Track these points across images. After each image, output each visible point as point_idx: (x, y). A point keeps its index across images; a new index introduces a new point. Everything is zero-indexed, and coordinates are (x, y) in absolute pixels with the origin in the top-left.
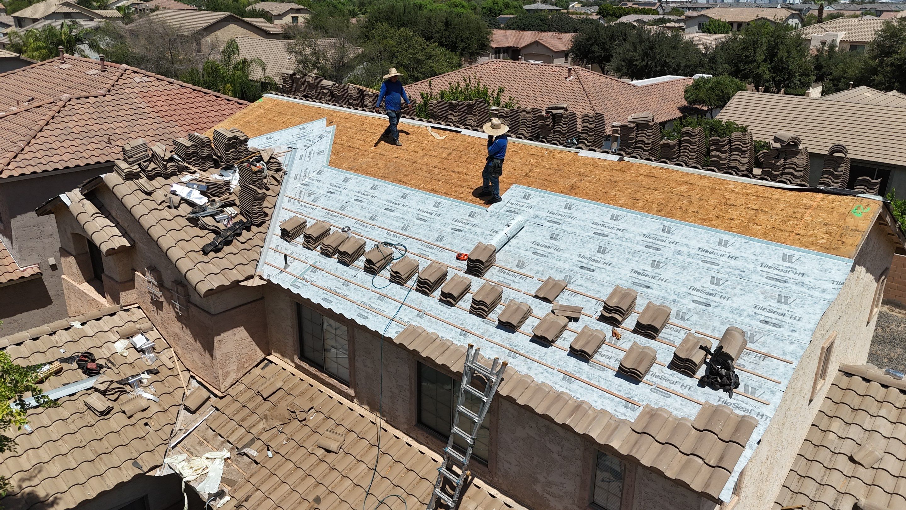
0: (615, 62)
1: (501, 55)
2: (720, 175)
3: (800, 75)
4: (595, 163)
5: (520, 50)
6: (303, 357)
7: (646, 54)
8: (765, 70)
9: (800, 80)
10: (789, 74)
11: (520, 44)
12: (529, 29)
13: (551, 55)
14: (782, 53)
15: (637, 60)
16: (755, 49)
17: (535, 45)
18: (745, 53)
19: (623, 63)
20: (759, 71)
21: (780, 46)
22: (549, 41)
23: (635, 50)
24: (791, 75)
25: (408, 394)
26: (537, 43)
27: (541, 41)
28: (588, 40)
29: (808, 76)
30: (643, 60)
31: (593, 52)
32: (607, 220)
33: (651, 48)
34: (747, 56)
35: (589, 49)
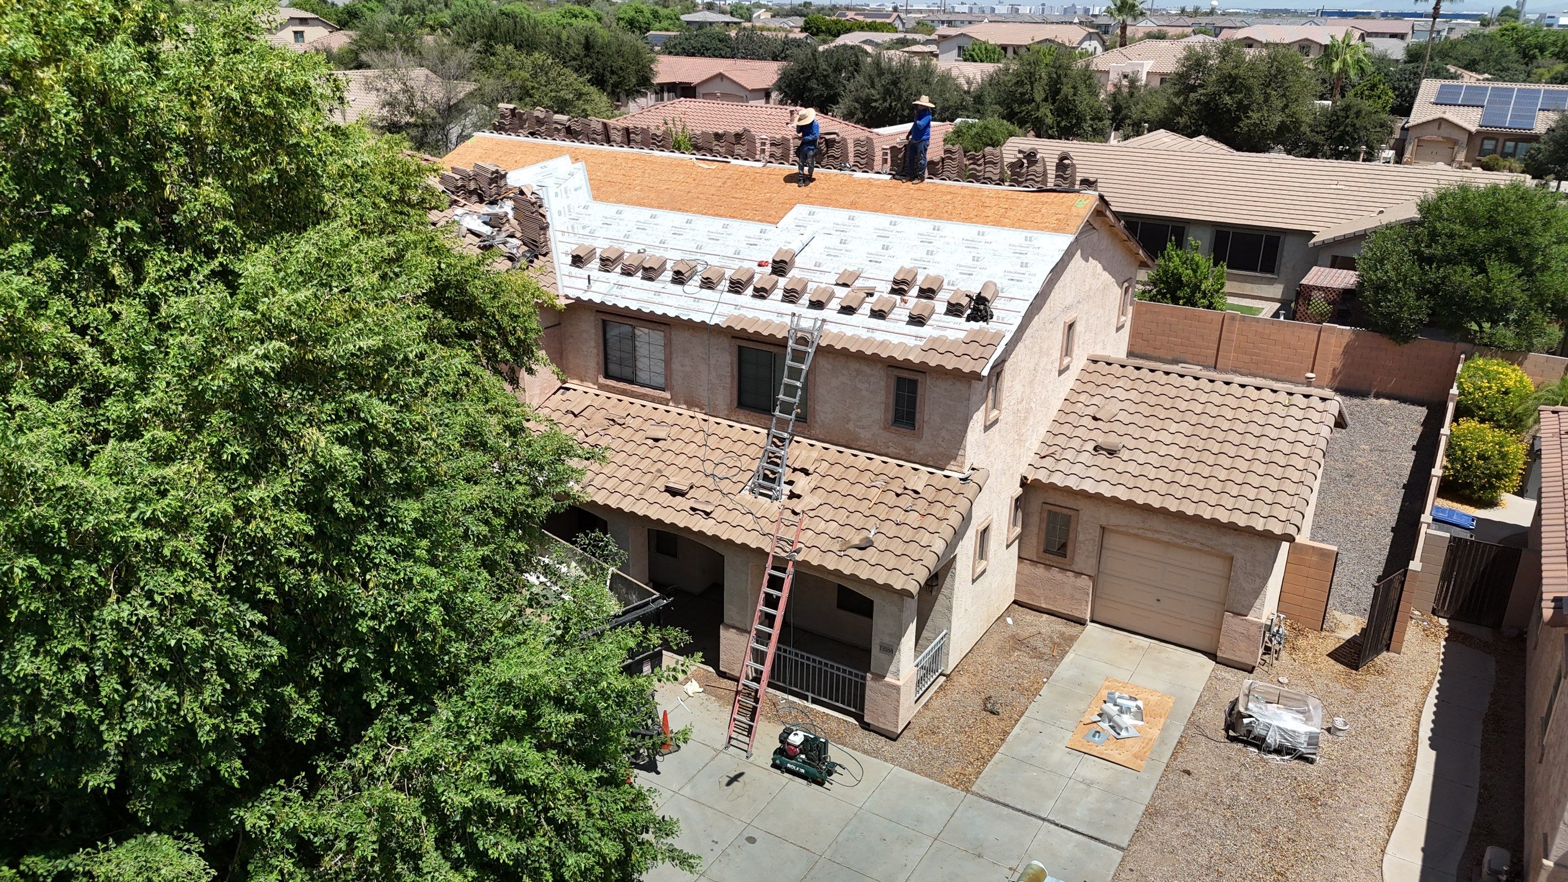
0: (845, 103)
1: (666, 95)
2: (977, 185)
3: (1091, 119)
4: (869, 182)
5: (695, 87)
6: (607, 376)
7: (887, 92)
8: (1046, 112)
9: (1091, 126)
10: (1078, 118)
11: (694, 79)
12: (702, 55)
13: (743, 94)
14: (1066, 90)
15: (876, 101)
16: (1032, 83)
17: (718, 80)
18: (1020, 90)
19: (857, 105)
20: (1039, 114)
21: (1064, 80)
22: (738, 73)
23: (873, 86)
24: (1080, 119)
25: (729, 380)
26: (721, 76)
27: (727, 74)
28: (802, 71)
29: (1101, 120)
30: (885, 100)
31: (811, 89)
32: (887, 225)
33: (895, 83)
34: (1022, 94)
35: (804, 86)
